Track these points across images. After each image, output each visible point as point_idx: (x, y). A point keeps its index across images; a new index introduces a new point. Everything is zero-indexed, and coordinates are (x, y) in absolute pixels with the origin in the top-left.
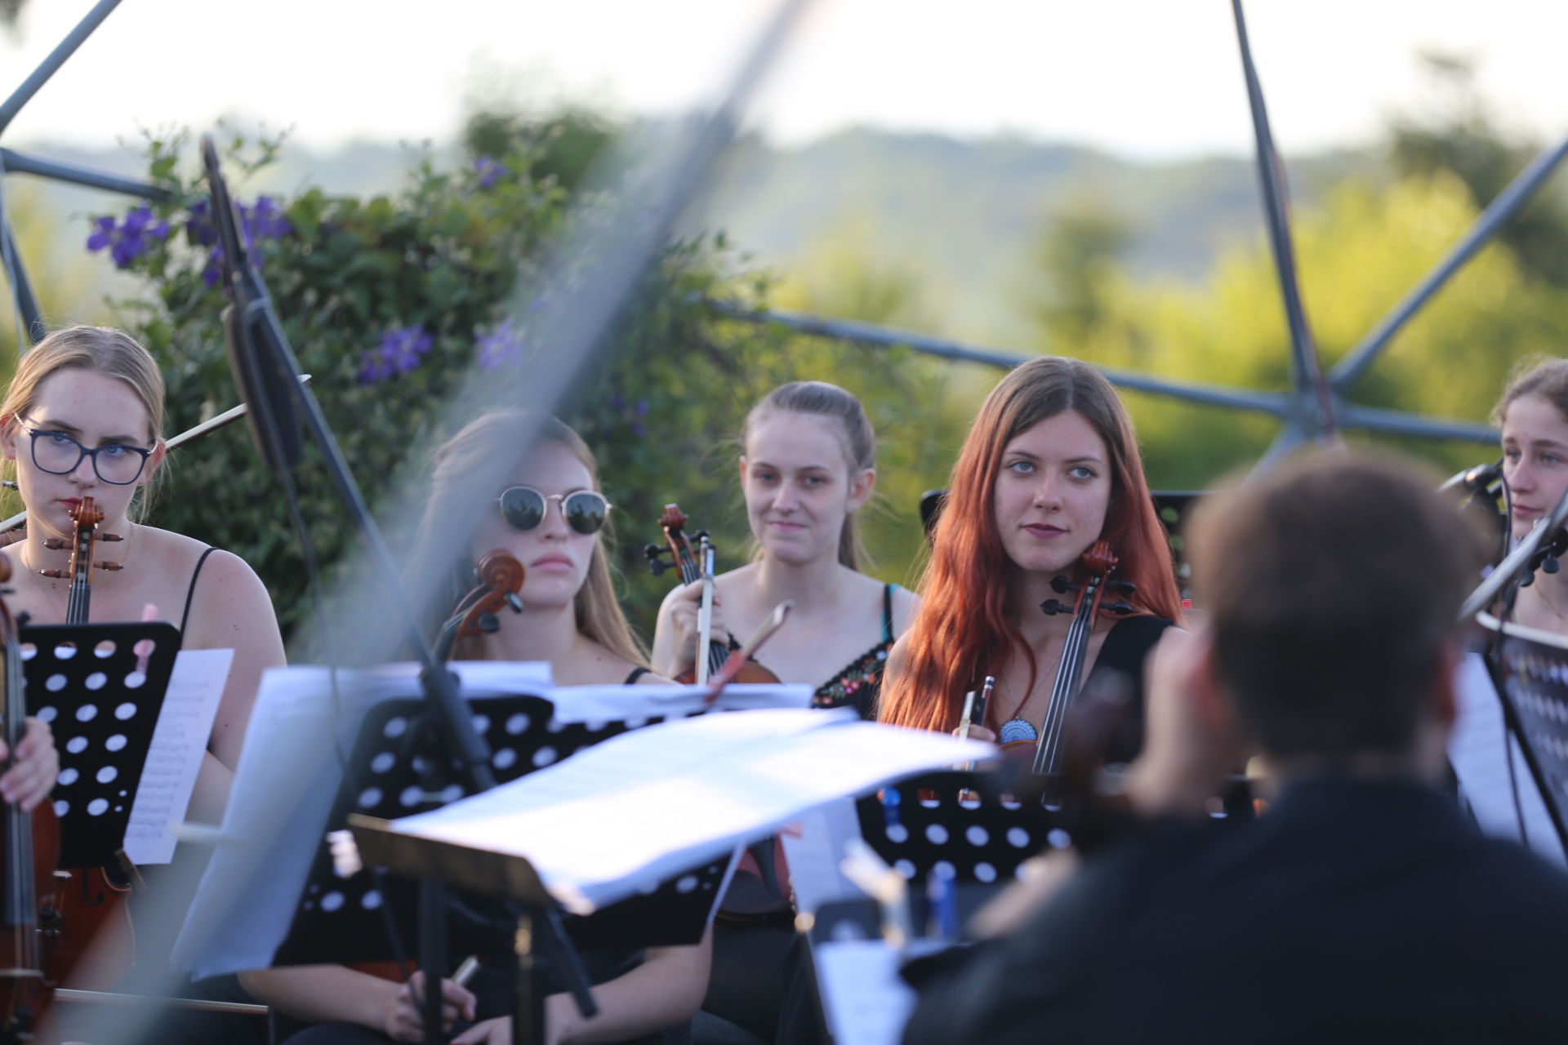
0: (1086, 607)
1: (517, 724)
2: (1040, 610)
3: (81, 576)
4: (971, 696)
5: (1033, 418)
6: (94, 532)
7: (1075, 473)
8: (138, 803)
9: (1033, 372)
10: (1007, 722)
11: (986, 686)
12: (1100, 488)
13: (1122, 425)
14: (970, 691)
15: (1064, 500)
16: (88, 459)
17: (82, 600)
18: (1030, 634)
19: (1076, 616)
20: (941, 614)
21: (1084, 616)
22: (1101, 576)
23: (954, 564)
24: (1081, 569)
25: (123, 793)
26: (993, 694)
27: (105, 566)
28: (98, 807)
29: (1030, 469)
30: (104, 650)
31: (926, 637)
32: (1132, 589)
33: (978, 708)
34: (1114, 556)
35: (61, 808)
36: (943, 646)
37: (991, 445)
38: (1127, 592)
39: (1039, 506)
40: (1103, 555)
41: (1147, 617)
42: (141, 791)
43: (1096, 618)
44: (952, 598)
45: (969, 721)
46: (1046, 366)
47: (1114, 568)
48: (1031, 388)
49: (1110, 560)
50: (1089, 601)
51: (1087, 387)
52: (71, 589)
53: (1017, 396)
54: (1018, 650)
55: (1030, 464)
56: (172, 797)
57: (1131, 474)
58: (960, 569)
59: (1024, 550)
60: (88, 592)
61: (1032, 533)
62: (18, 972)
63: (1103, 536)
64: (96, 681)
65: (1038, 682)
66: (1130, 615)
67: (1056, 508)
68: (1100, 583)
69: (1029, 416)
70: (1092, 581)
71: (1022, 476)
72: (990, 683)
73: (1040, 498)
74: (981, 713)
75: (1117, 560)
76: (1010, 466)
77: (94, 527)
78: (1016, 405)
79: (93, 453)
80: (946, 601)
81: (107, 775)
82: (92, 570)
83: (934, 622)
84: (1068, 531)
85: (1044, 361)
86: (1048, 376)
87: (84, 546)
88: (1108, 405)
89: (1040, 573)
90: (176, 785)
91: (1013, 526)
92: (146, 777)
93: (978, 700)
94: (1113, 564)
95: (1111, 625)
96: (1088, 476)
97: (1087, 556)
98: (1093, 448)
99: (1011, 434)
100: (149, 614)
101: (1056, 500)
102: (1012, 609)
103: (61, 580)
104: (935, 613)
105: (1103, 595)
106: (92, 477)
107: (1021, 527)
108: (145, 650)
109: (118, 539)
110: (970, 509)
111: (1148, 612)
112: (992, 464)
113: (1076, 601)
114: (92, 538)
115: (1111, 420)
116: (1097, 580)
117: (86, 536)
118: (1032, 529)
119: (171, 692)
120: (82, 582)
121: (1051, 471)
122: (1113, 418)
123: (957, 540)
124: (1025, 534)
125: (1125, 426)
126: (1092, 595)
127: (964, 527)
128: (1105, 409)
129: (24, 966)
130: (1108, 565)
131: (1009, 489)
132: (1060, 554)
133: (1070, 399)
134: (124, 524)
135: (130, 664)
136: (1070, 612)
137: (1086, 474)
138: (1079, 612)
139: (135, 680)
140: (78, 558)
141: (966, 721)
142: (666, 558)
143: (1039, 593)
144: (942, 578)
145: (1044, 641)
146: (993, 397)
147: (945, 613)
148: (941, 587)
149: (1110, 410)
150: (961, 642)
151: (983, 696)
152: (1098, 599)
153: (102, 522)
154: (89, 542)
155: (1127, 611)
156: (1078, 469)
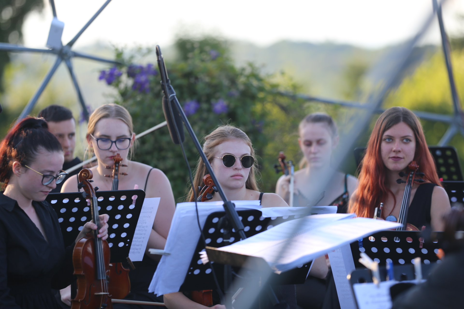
0: (410, 181)
1: (251, 218)
2: (396, 182)
3: (116, 177)
4: (376, 209)
5: (391, 125)
6: (120, 164)
7: (405, 141)
8: (133, 243)
9: (390, 112)
10: (388, 216)
11: (381, 206)
12: (412, 145)
13: (418, 126)
14: (376, 207)
15: (402, 149)
16: (114, 144)
17: (116, 184)
18: (393, 190)
19: (407, 184)
20: (365, 185)
21: (409, 183)
22: (414, 171)
23: (369, 170)
24: (408, 169)
25: (128, 240)
26: (383, 208)
27: (123, 174)
28: (121, 244)
29: (391, 140)
30: (123, 198)
31: (361, 193)
32: (423, 175)
33: (379, 212)
34: (418, 165)
35: (111, 245)
36: (367, 194)
37: (379, 134)
38: (422, 176)
39: (394, 151)
40: (414, 165)
41: (429, 184)
42: (134, 239)
43: (413, 184)
44: (369, 180)
45: (376, 216)
46: (394, 110)
47: (418, 169)
48: (390, 116)
49: (417, 166)
50: (411, 179)
51: (407, 115)
52: (113, 181)
53: (386, 119)
54: (390, 195)
55: (391, 139)
56: (143, 241)
57: (421, 140)
58: (371, 172)
59: (391, 165)
60: (118, 181)
61: (393, 159)
62: (102, 293)
63: (415, 159)
64: (121, 207)
65: (397, 204)
66: (423, 183)
67: (399, 151)
68: (414, 174)
69: (390, 124)
70: (411, 173)
71: (389, 143)
72: (382, 205)
73: (394, 149)
74: (380, 214)
75: (418, 166)
76: (385, 140)
77: (119, 162)
78: (385, 122)
79: (115, 142)
80: (367, 181)
81: (124, 235)
82: (119, 175)
83: (364, 188)
84: (404, 158)
85: (393, 108)
86: (395, 112)
87: (117, 168)
88: (413, 120)
89: (396, 171)
90: (144, 238)
91: (387, 158)
92: (135, 236)
93: (379, 210)
94: (418, 168)
95: (418, 186)
96: (409, 141)
97: (410, 166)
98: (410, 133)
99: (384, 130)
100: (136, 187)
101: (399, 149)
102: (387, 183)
103: (110, 178)
104: (364, 185)
105: (415, 177)
106: (116, 149)
107: (389, 158)
108: (135, 198)
109: (126, 166)
110: (373, 154)
111: (429, 182)
112: (380, 140)
113: (407, 179)
114: (119, 166)
115: (414, 124)
116: (413, 173)
117: (117, 165)
118: (393, 158)
119: (142, 210)
120: (116, 179)
121: (397, 141)
122: (415, 123)
123: (370, 163)
124: (391, 160)
125: (419, 126)
126: (412, 177)
127: (371, 159)
128: (412, 121)
129: (104, 292)
130: (416, 168)
131: (385, 147)
132: (402, 165)
133: (402, 119)
134: (126, 161)
135: (131, 202)
136: (405, 182)
137: (408, 141)
138: (408, 182)
139: (132, 207)
140: (115, 171)
141: (375, 216)
142: (279, 168)
143: (395, 177)
144: (366, 174)
145: (398, 192)
146: (379, 120)
147: (367, 185)
148: (365, 177)
149: (414, 121)
150: (372, 194)
151: (380, 209)
152: (414, 178)
153: (122, 161)
154: (118, 167)
155: (422, 182)
156: (405, 139)
